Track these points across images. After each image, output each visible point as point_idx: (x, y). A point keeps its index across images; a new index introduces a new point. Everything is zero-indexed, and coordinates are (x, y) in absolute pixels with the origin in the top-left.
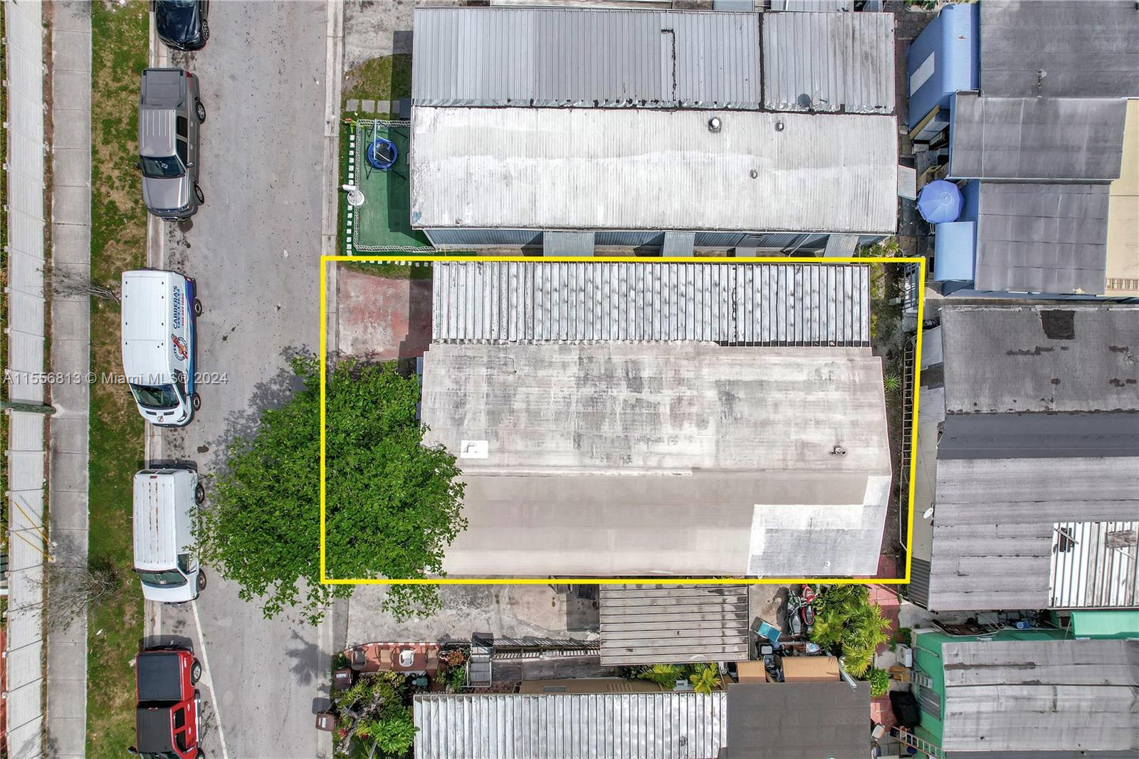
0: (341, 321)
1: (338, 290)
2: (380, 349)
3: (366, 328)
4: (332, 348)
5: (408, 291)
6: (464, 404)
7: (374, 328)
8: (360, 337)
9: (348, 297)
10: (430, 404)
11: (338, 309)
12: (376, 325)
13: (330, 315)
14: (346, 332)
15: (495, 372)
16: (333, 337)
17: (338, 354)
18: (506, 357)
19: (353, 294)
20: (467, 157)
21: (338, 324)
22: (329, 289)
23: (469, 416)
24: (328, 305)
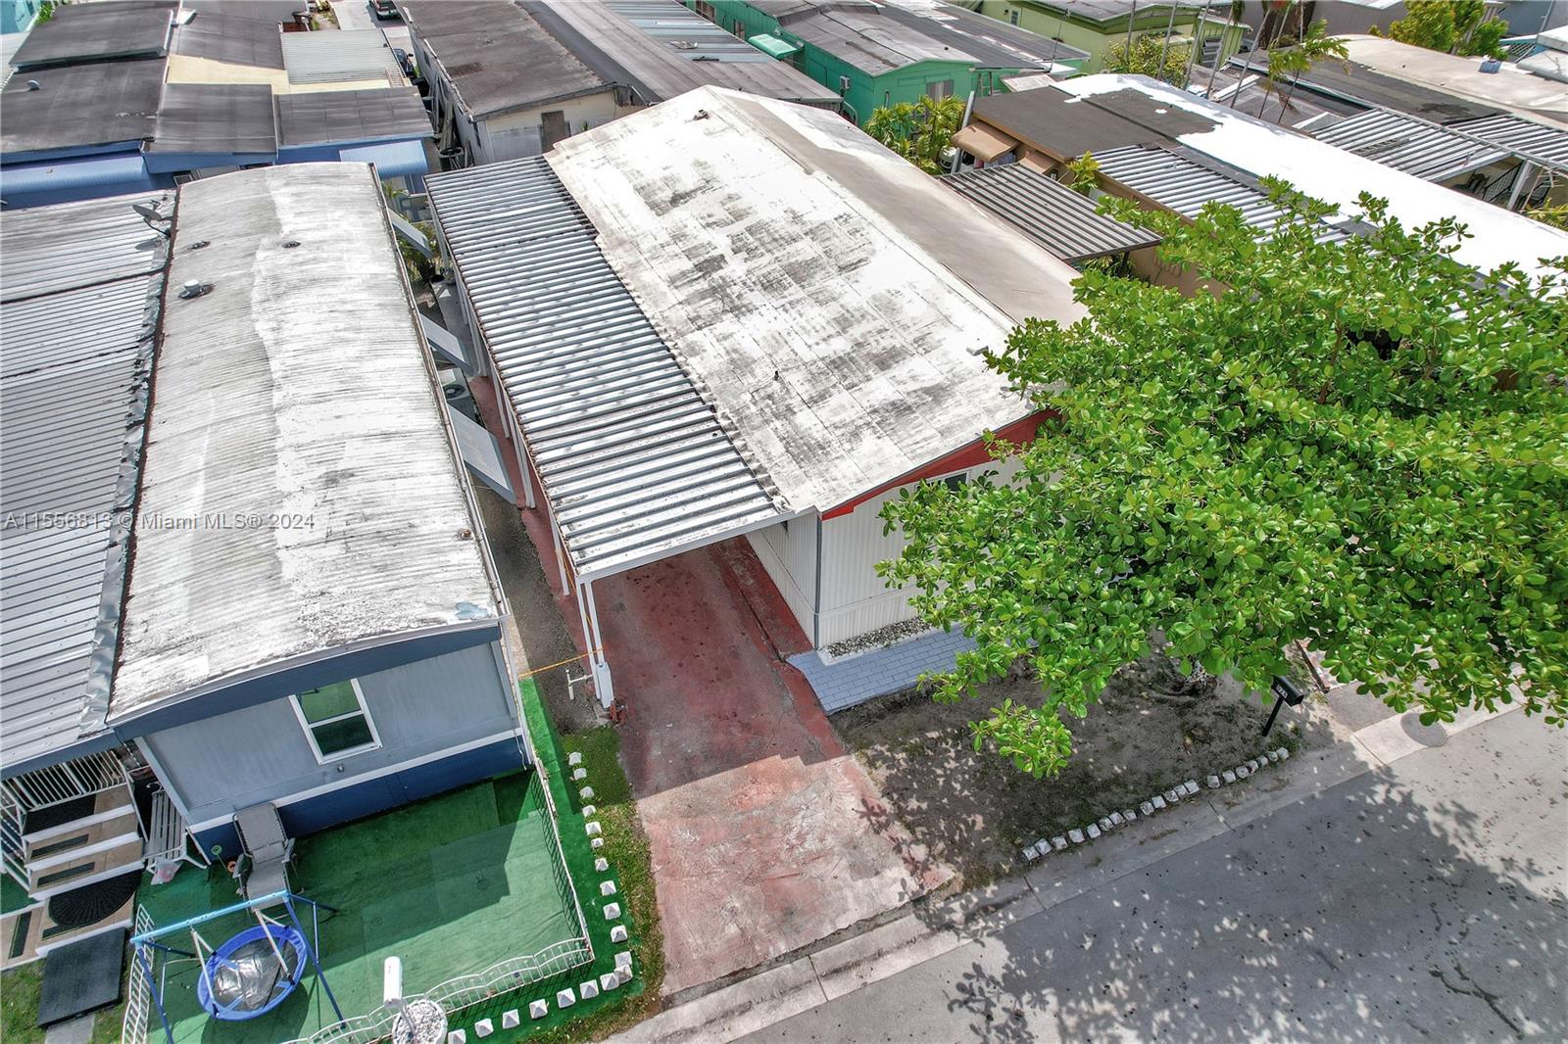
0: (827, 930)
1: (736, 977)
2: (851, 803)
3: (815, 857)
4: (912, 924)
5: (666, 796)
6: (893, 404)
7: (801, 837)
8: (844, 862)
9: (746, 940)
10: (936, 443)
11: (795, 954)
12: (792, 836)
13: (821, 970)
14: (851, 904)
15: (795, 402)
16: (883, 936)
17: (918, 901)
18: (754, 404)
19: (732, 930)
20: (279, 554)
21: (837, 936)
22: (745, 1009)
23: (912, 386)
24: (797, 988)
